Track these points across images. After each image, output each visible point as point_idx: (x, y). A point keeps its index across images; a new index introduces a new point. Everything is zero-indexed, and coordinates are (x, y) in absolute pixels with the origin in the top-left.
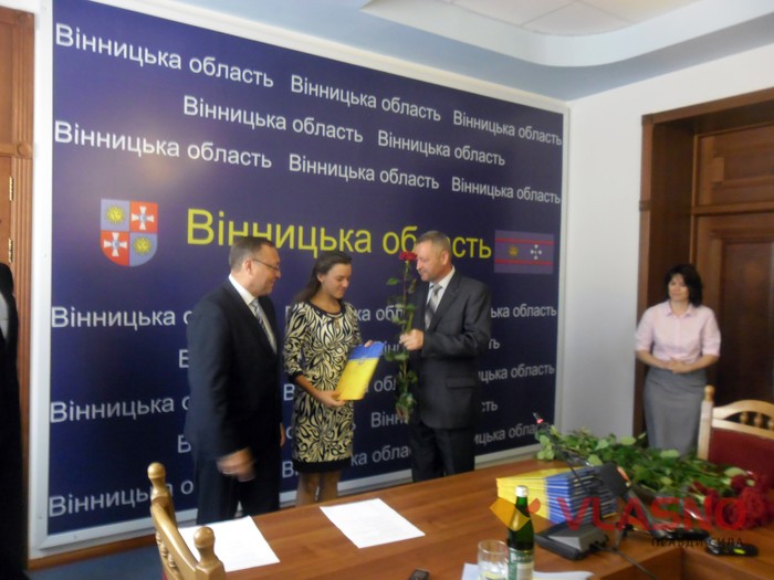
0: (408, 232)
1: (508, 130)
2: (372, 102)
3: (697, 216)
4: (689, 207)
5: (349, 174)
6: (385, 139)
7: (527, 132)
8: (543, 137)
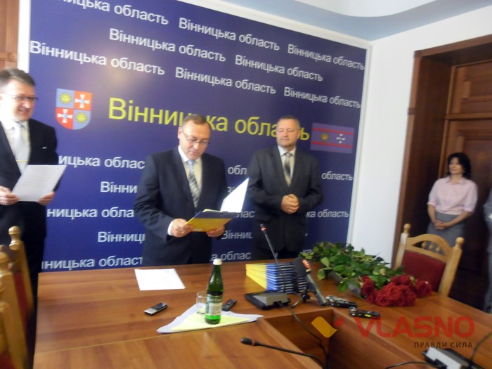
0: (253, 120)
1: (326, 58)
2: (233, 37)
3: (450, 120)
4: (444, 114)
5: (215, 81)
6: (240, 60)
7: (339, 61)
8: (351, 64)
